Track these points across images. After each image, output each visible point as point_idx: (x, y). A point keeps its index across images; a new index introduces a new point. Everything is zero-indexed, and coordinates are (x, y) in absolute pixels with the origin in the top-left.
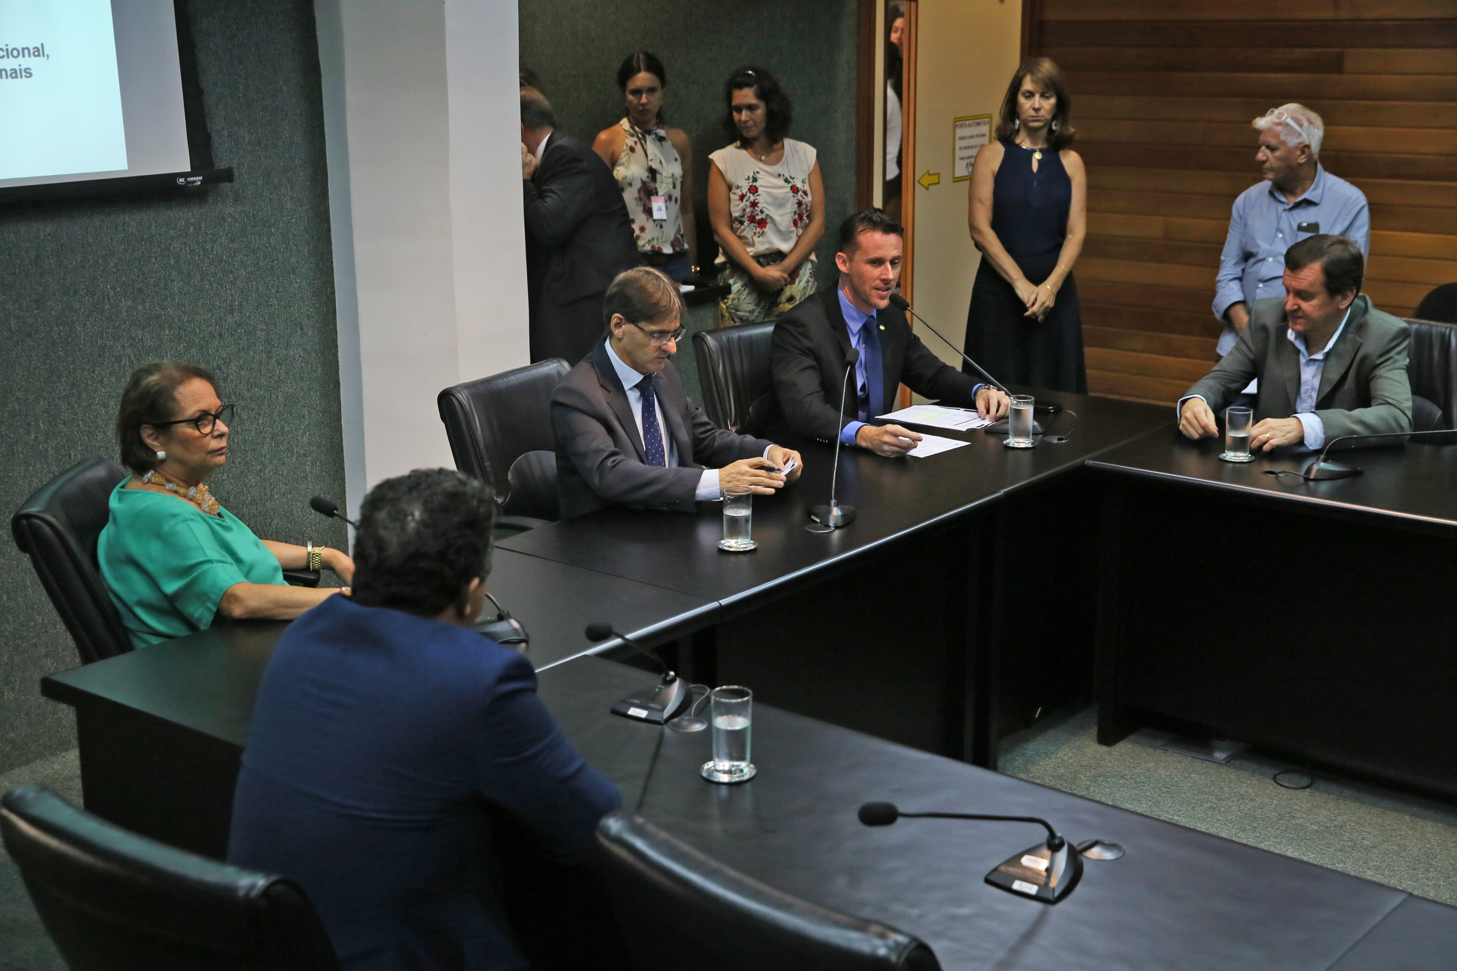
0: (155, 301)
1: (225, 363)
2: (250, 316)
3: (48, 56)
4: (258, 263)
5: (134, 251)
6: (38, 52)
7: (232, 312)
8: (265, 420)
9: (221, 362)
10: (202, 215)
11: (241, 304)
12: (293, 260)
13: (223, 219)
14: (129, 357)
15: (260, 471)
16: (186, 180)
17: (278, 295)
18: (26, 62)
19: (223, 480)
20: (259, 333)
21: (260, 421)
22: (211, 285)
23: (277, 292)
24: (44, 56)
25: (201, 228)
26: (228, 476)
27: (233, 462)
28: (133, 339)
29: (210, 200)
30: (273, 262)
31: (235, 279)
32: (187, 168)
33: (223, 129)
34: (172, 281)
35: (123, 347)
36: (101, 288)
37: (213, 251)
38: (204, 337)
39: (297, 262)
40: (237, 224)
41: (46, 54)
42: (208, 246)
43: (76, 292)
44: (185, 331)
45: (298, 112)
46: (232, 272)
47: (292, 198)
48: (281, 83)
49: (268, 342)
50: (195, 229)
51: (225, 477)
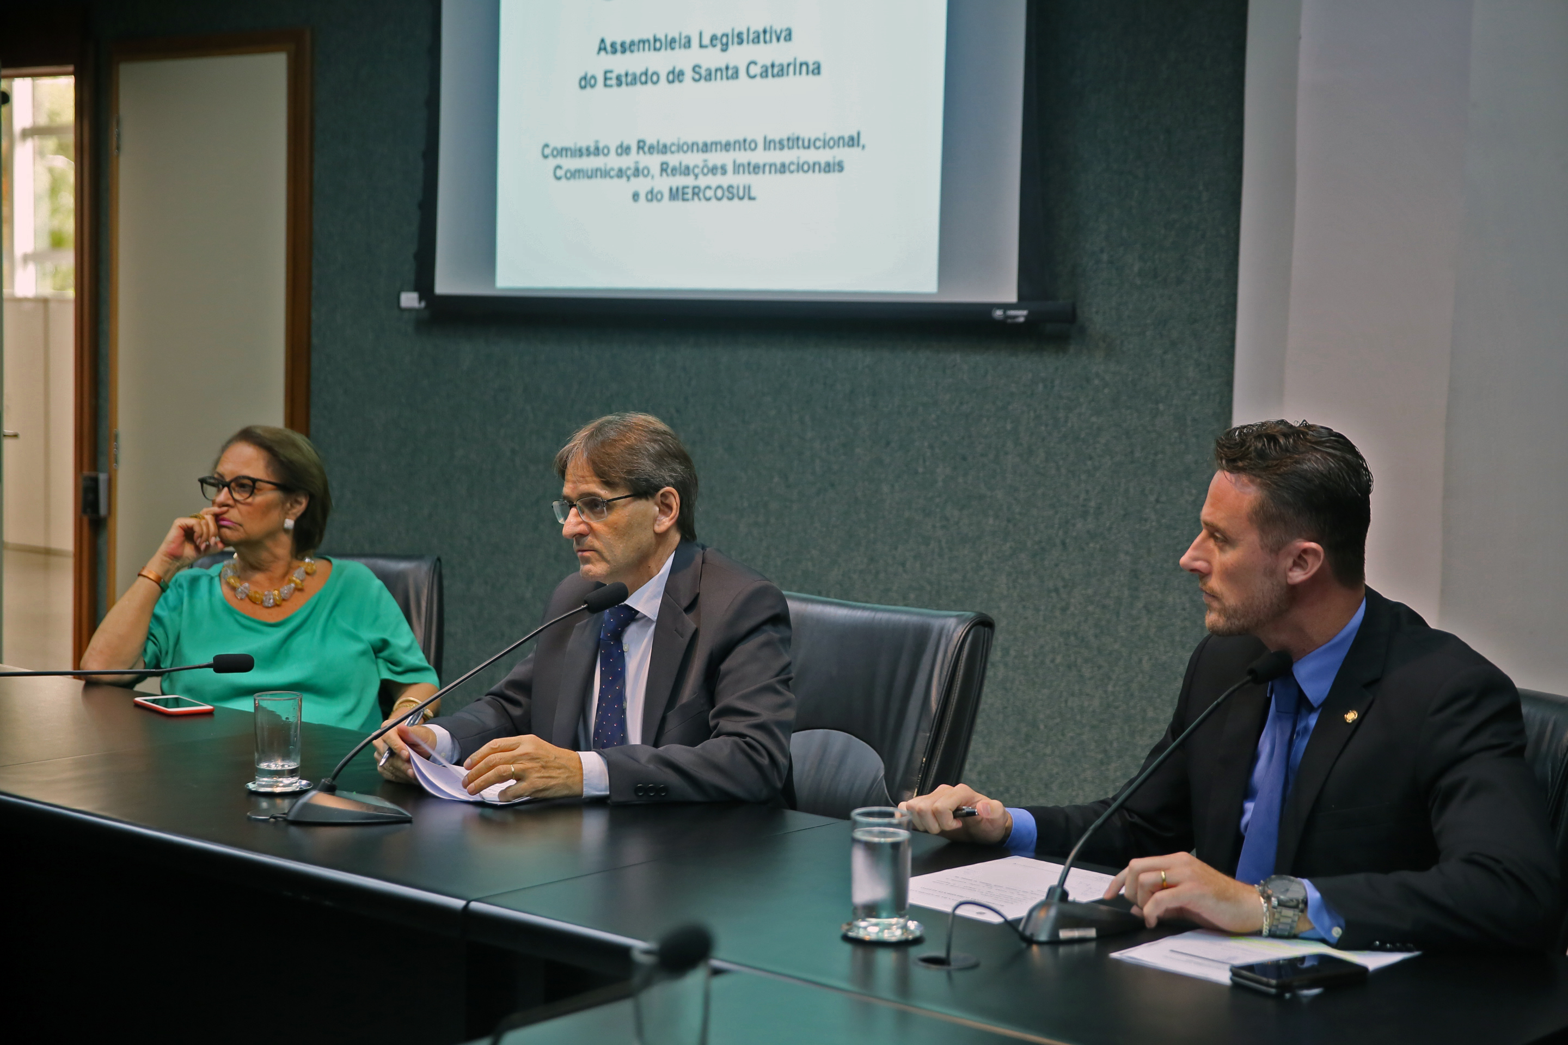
0: (981, 475)
1: (1065, 587)
2: (1110, 529)
3: (863, 147)
4: (1132, 452)
5: (961, 403)
6: (853, 141)
7: (1084, 515)
8: (1117, 688)
9: (1060, 584)
10: (1057, 369)
11: (1099, 507)
12: (1189, 458)
13: (1088, 380)
14: (940, 541)
15: (1102, 763)
16: (1005, 312)
17: (1158, 506)
18: (841, 153)
19: (1045, 755)
20: (1122, 556)
21: (1110, 688)
22: (1058, 469)
23: (1157, 501)
24: (858, 145)
25: (1053, 387)
26: (1053, 752)
27: (1063, 735)
28: (947, 519)
29: (1072, 349)
30: (1156, 454)
31: (1096, 469)
32: (1013, 298)
33: (1102, 251)
34: (1006, 453)
35: (934, 527)
36: (917, 444)
37: (1066, 422)
38: (1040, 542)
39: (1196, 462)
40: (1106, 391)
41: (862, 142)
42: (1061, 415)
43: (888, 444)
44: (1015, 525)
45: (1223, 231)
46: (1091, 458)
47: (1198, 364)
48: (1201, 188)
49: (1135, 574)
50: (1045, 387)
51: (1048, 751)
